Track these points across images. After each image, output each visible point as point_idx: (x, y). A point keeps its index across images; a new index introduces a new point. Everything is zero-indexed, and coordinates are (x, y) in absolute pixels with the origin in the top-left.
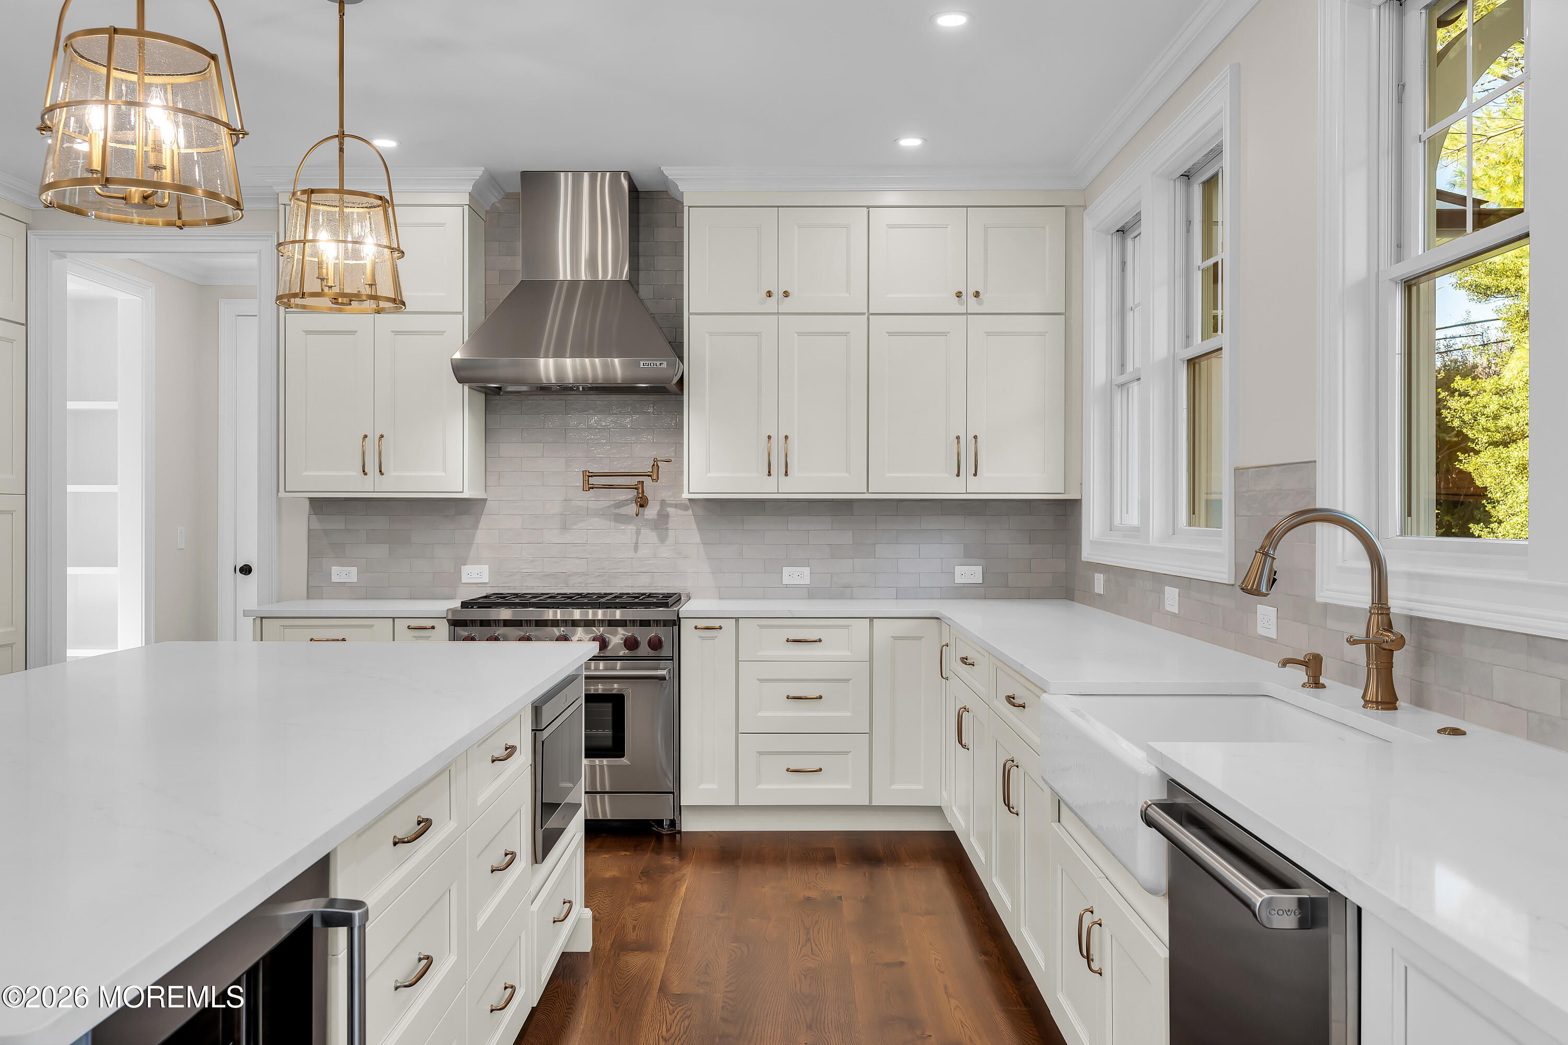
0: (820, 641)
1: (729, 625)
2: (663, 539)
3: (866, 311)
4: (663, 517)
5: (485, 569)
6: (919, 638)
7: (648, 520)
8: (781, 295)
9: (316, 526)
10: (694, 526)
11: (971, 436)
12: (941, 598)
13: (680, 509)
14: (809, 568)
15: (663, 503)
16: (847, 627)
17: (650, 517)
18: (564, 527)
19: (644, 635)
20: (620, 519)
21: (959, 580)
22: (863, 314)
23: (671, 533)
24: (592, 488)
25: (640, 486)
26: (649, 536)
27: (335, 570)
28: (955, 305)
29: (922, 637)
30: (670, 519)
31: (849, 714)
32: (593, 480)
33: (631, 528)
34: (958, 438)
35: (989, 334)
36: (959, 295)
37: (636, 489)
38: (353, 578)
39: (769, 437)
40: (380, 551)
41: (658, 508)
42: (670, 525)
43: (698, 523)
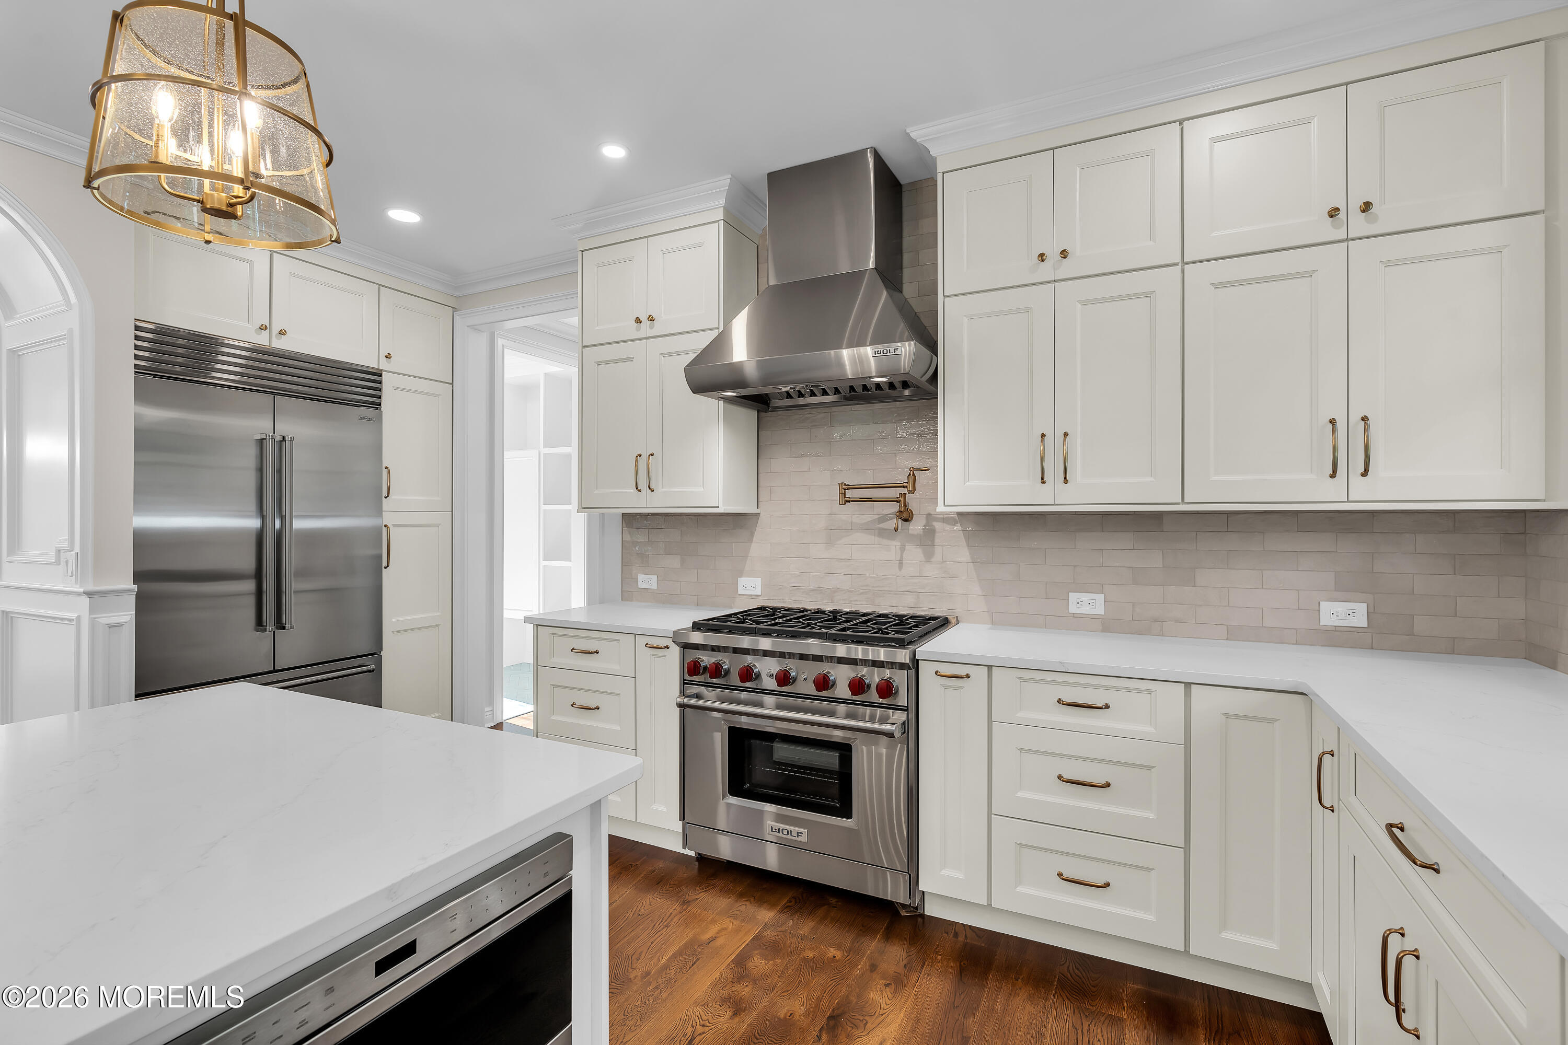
0: (1107, 707)
1: (980, 674)
2: (929, 556)
3: (1179, 259)
4: (929, 533)
5: (758, 582)
6: (1272, 721)
7: (913, 535)
8: (1058, 257)
9: (628, 538)
10: (963, 542)
11: (1355, 417)
12: (1297, 644)
13: (949, 524)
14: (1104, 595)
15: (929, 516)
16: (1150, 692)
17: (915, 533)
18: (830, 543)
19: (875, 677)
20: (882, 533)
21: (1326, 620)
22: (1176, 264)
23: (938, 550)
24: (849, 501)
25: (902, 499)
26: (914, 553)
27: (641, 577)
28: (1329, 231)
29: (1277, 720)
30: (937, 535)
31: (1151, 815)
32: (849, 494)
33: (895, 544)
34: (1333, 422)
35: (1388, 264)
36: (1333, 213)
37: (897, 502)
38: (653, 585)
39: (1043, 436)
40: (673, 562)
41: (924, 522)
42: (937, 541)
43: (968, 539)
